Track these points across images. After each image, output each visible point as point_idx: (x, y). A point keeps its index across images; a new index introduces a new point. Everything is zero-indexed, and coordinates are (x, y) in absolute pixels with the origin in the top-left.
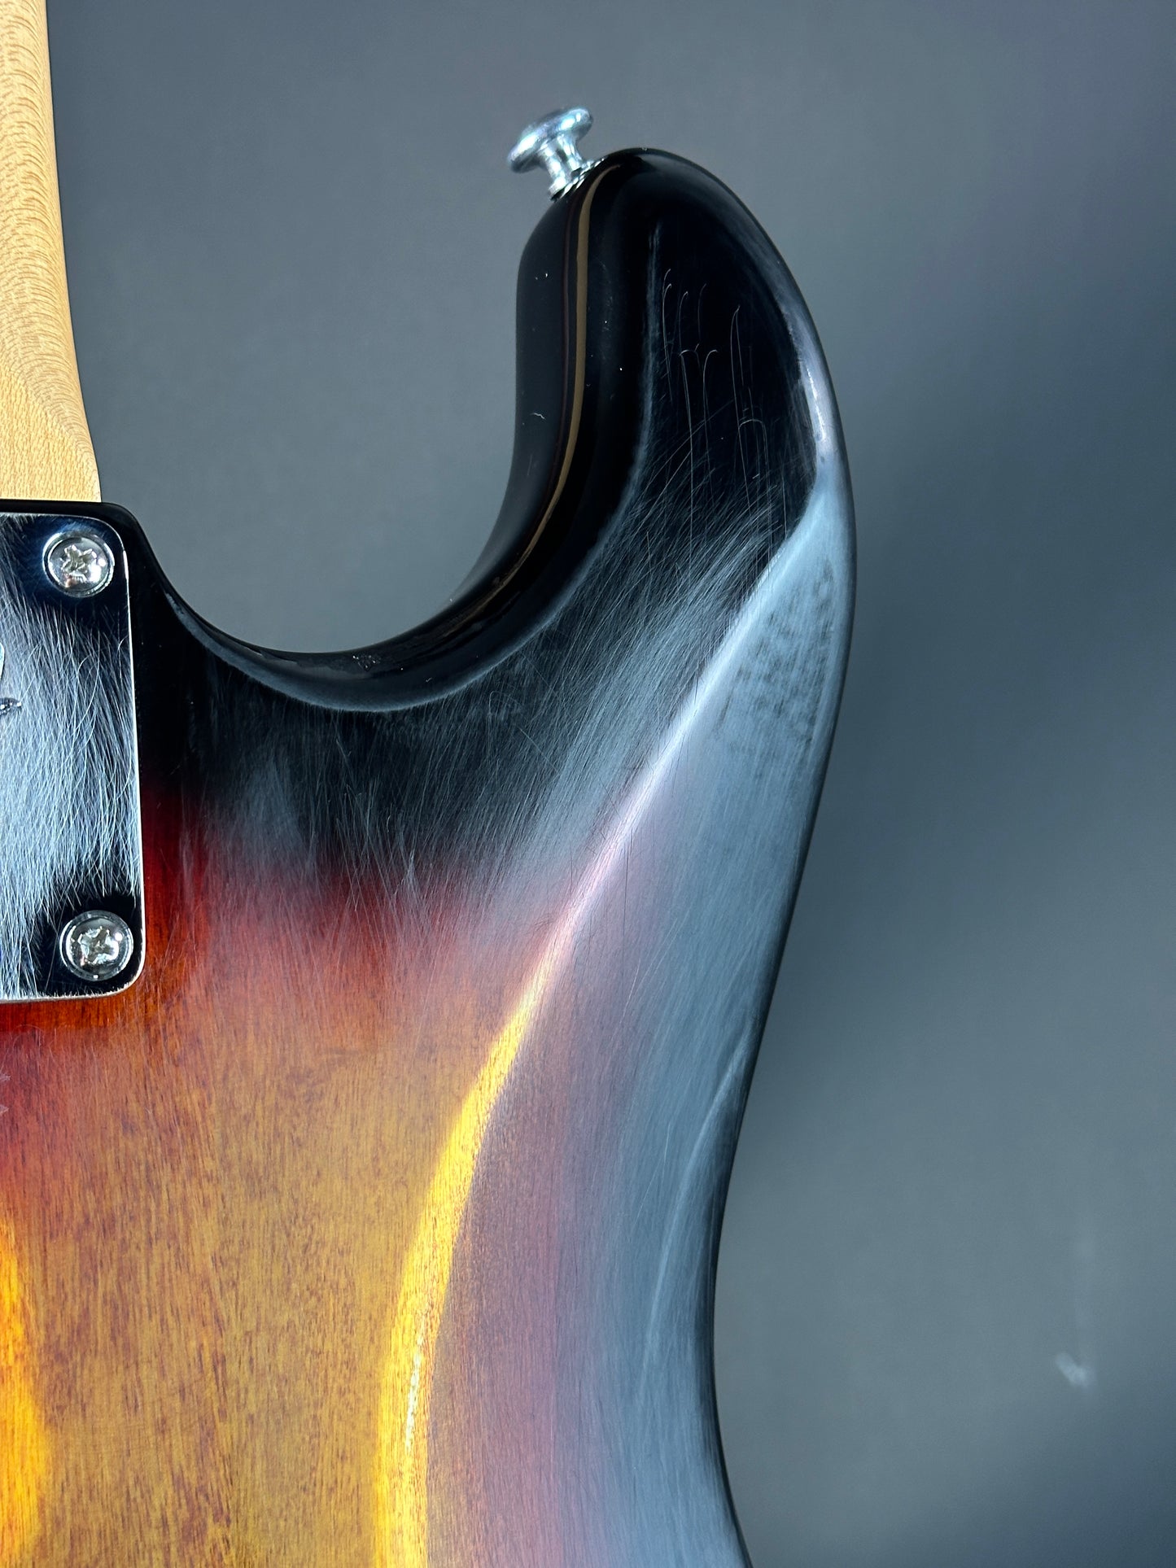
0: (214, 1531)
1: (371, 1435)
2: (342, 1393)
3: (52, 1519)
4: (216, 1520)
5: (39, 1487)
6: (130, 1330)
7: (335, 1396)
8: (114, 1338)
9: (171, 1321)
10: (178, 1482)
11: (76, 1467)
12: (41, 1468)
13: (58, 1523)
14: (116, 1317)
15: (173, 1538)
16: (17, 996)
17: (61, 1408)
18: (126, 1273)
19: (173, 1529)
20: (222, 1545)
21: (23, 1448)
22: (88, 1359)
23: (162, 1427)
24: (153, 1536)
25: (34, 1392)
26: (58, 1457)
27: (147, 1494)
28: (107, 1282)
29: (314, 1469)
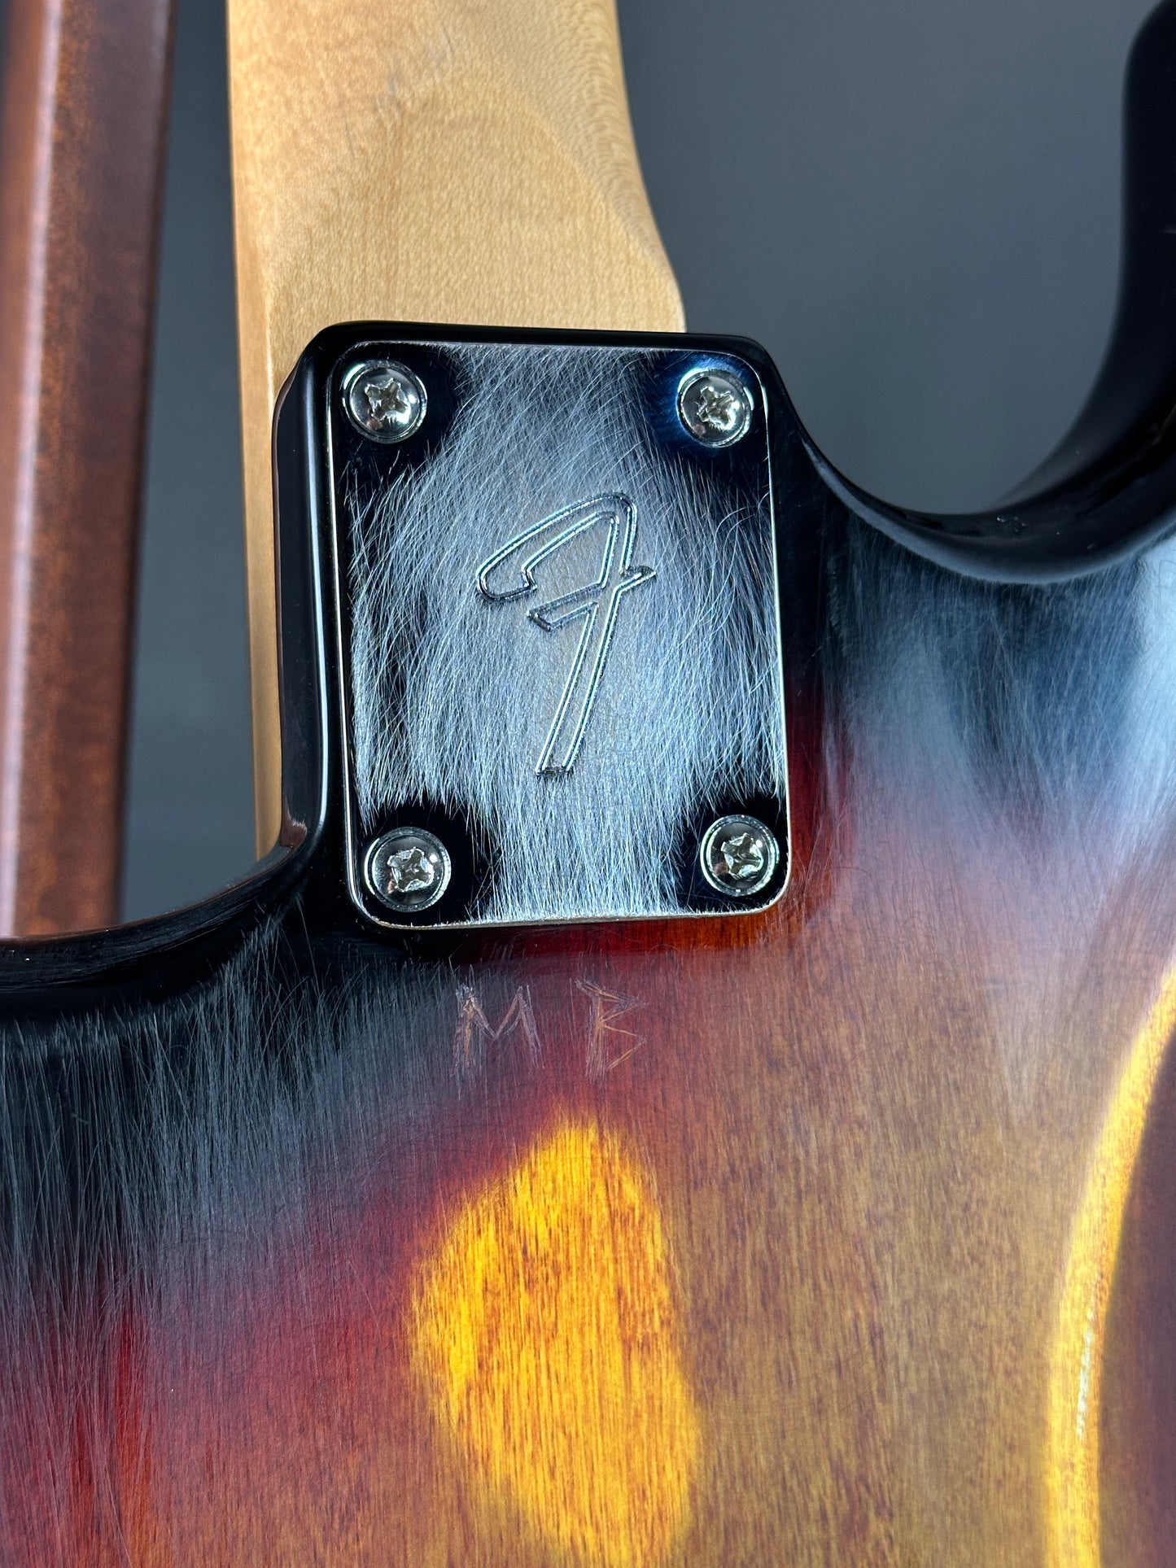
0: (876, 1526)
1: (1041, 1422)
2: (1008, 1374)
3: (705, 1507)
4: (878, 1513)
5: (690, 1473)
6: (782, 1296)
7: (1001, 1377)
8: (764, 1305)
9: (824, 1286)
10: (838, 1471)
11: (728, 1448)
12: (692, 1452)
13: (711, 1513)
14: (765, 1280)
15: (833, 1534)
16: (658, 912)
17: (711, 1383)
18: (776, 1231)
19: (832, 1523)
20: (885, 1543)
21: (672, 1427)
22: (739, 1328)
23: (819, 1408)
24: (813, 1531)
25: (681, 1364)
26: (708, 1440)
27: (805, 1482)
28: (757, 1240)
29: (980, 1459)
